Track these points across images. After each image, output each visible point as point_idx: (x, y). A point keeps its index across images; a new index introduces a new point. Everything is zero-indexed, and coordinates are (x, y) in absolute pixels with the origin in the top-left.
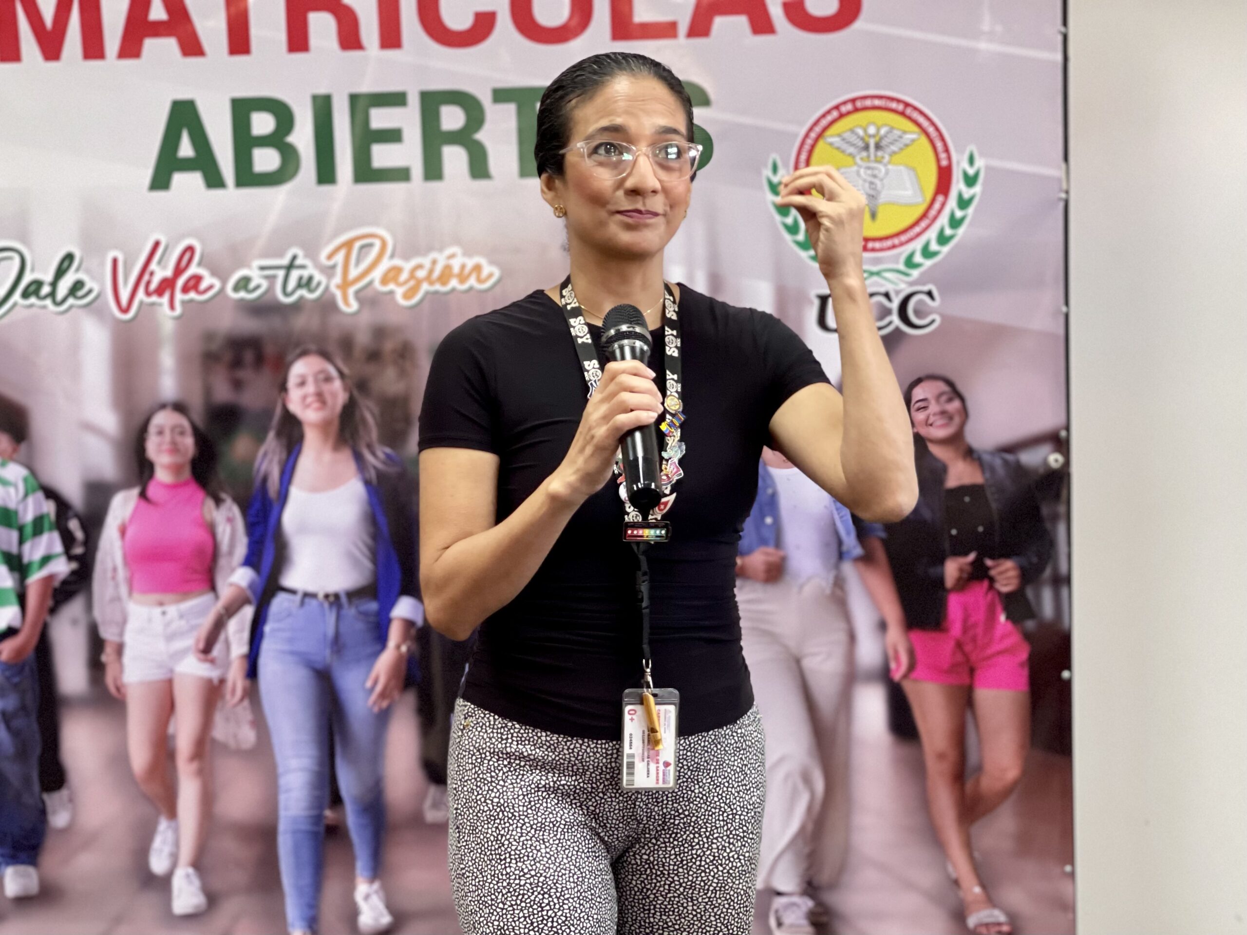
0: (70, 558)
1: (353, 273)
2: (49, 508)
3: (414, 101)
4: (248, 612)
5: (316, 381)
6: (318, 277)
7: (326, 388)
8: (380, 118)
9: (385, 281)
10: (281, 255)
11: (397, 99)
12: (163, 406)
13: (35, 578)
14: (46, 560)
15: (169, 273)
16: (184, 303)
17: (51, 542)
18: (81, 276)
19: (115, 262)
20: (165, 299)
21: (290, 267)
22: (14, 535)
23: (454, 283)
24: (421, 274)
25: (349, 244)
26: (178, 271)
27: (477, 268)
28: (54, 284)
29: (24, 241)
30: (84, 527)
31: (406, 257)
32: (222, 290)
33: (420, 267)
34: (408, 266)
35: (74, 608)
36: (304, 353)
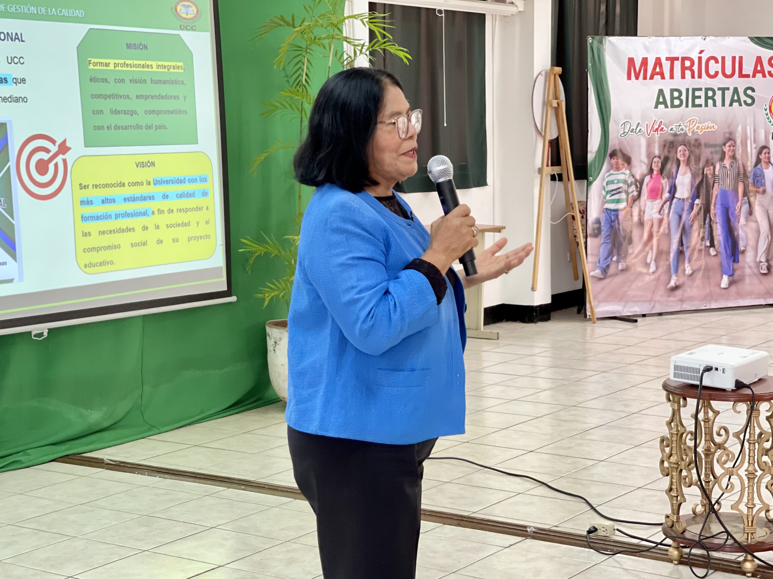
0: (637, 191)
1: (691, 127)
2: (633, 180)
3: (703, 90)
4: (668, 203)
5: (683, 151)
6: (684, 128)
7: (685, 152)
8: (697, 93)
9: (697, 129)
10: (678, 123)
11: (700, 89)
12: (656, 157)
13: (631, 195)
14: (633, 192)
15: (657, 127)
16: (660, 133)
17: (633, 188)
18: (641, 128)
19: (647, 124)
20: (656, 133)
21: (679, 126)
22: (627, 186)
23: (709, 129)
24: (703, 127)
25: (690, 121)
26: (659, 126)
27: (713, 126)
28: (636, 129)
29: (631, 120)
30: (640, 184)
31: (701, 124)
32: (667, 131)
33: (703, 126)
34: (701, 126)
35: (637, 203)
36: (681, 145)
